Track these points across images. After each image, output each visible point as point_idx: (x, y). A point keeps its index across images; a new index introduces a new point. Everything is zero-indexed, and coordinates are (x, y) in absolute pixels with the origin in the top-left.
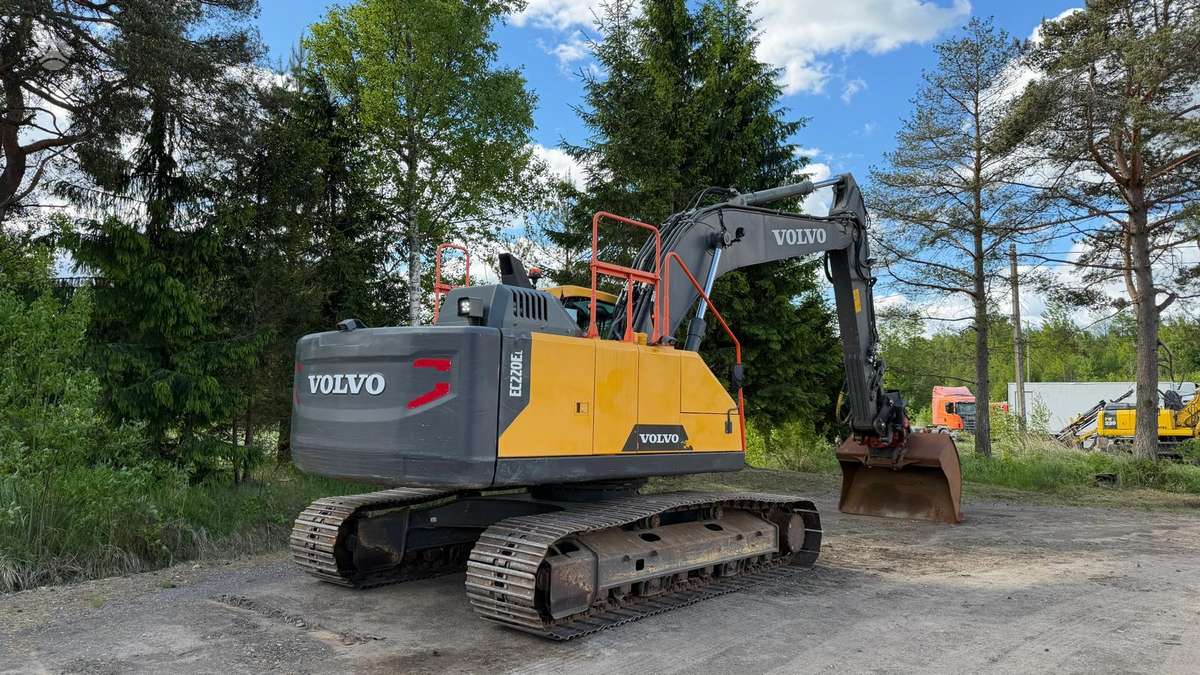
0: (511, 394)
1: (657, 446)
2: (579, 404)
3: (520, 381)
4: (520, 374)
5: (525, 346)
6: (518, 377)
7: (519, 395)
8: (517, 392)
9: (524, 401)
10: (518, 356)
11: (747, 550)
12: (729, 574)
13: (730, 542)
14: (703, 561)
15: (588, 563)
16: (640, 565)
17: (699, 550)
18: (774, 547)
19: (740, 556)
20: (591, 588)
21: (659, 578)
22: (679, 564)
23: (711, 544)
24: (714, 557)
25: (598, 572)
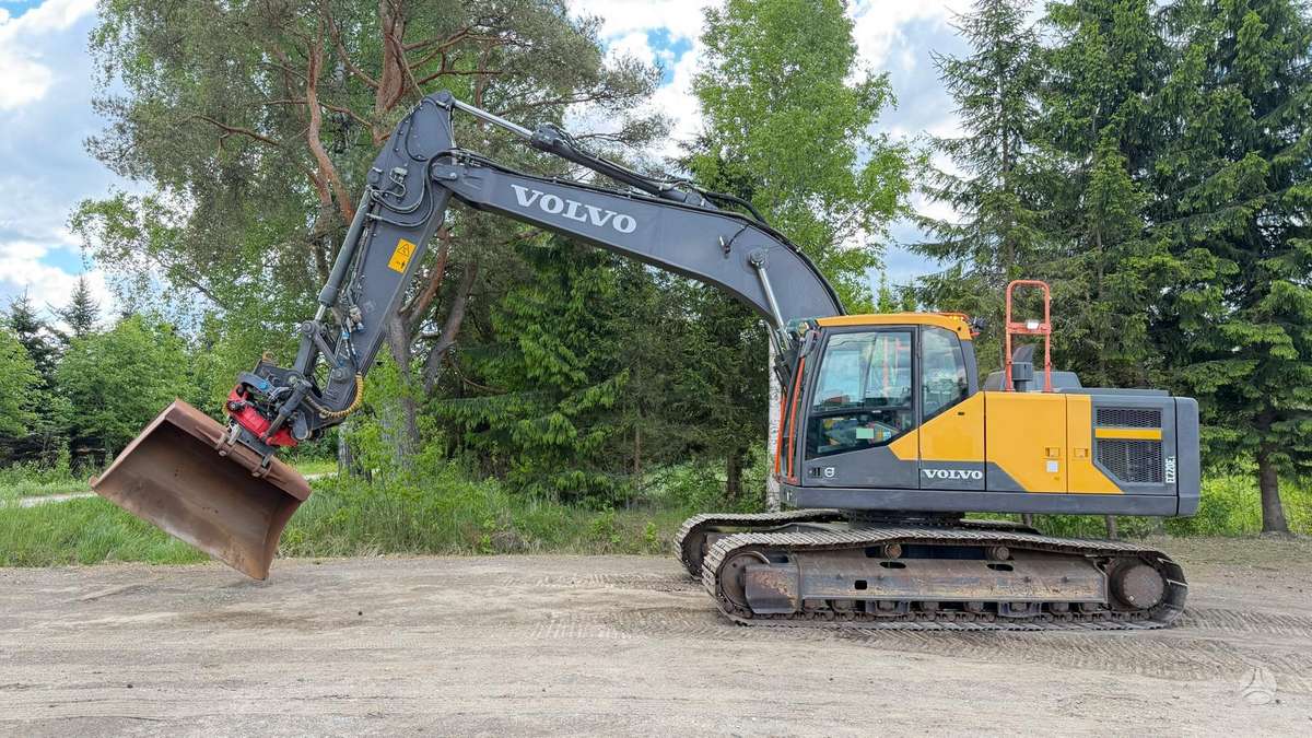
11: (1044, 595)
12: (1011, 615)
13: (1010, 581)
14: (961, 595)
15: (790, 574)
16: (861, 585)
17: (955, 583)
18: (1100, 597)
19: (1029, 599)
20: (795, 596)
21: (891, 602)
22: (921, 594)
23: (976, 581)
24: (982, 594)
25: (801, 583)
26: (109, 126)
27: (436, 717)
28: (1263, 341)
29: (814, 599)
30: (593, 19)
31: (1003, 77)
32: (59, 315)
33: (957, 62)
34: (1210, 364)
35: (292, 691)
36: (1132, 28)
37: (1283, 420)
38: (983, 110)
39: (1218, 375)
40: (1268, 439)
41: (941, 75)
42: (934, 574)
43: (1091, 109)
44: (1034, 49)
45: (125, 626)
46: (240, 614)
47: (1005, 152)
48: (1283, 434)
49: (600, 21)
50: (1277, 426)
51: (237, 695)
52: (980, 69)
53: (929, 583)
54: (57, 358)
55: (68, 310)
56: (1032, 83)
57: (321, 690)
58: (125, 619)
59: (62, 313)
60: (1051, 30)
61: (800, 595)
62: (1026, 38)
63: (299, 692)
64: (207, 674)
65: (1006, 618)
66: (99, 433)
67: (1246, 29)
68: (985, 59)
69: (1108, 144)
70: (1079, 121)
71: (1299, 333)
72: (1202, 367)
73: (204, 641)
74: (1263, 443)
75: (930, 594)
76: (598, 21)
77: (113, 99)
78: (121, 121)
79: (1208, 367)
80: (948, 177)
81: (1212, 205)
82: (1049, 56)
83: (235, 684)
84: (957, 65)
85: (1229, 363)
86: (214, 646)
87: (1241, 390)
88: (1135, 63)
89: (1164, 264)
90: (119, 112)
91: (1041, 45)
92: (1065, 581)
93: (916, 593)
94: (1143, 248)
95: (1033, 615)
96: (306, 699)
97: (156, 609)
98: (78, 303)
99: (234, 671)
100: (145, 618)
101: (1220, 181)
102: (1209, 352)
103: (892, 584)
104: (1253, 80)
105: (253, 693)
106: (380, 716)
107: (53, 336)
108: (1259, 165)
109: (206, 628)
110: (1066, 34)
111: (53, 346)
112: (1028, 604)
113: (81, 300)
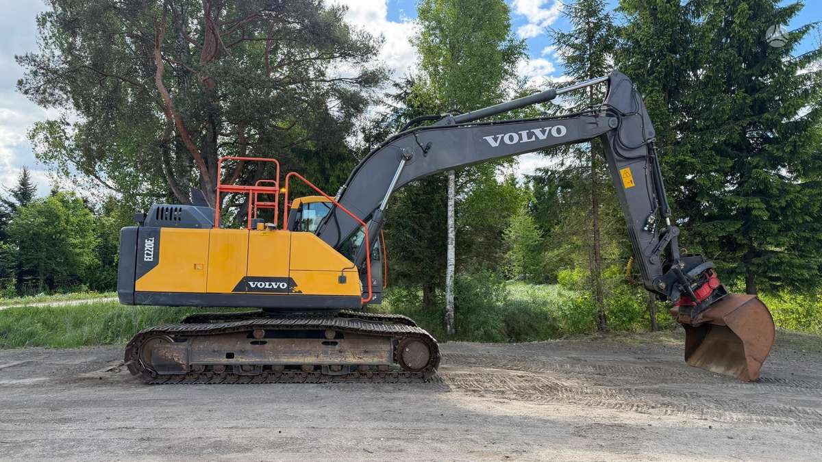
0: (145, 259)
1: (264, 289)
2: (195, 265)
3: (152, 253)
4: (152, 249)
5: (156, 236)
6: (151, 251)
7: (152, 260)
8: (150, 258)
9: (155, 263)
10: (151, 240)
11: (352, 360)
12: (331, 373)
13: (329, 352)
14: (297, 360)
15: (182, 349)
16: (230, 356)
17: (293, 354)
18: (388, 361)
19: (342, 363)
20: (185, 362)
21: (250, 365)
22: (270, 360)
23: (307, 352)
24: (311, 360)
25: (189, 354)
26: (28, 72)
27: (184, 440)
28: (747, 207)
29: (197, 365)
30: (341, 7)
31: (591, 44)
32: (10, 193)
33: (563, 34)
34: (715, 222)
35: (101, 425)
36: (669, 15)
37: (760, 257)
38: (579, 65)
39: (719, 229)
40: (750, 268)
41: (552, 41)
42: (281, 348)
43: (644, 64)
44: (610, 26)
45: (13, 386)
46: (88, 378)
47: (591, 91)
48: (759, 265)
49: (345, 9)
50: (756, 261)
51: (64, 427)
52: (576, 39)
53: (276, 354)
54: (9, 220)
55: (16, 189)
56: (608, 48)
57: (118, 425)
58: (14, 382)
59: (12, 191)
60: (620, 14)
61: (188, 362)
62: (606, 20)
63: (104, 425)
64: (50, 415)
65: (327, 375)
66: (35, 267)
67: (739, 14)
68: (580, 33)
69: (654, 85)
70: (636, 72)
71: (769, 201)
72: (709, 225)
73: (59, 395)
74: (748, 271)
75: (276, 360)
76: (345, 8)
77: (29, 55)
78: (34, 69)
79: (713, 225)
80: (555, 106)
81: (718, 124)
82: (618, 31)
83: (65, 421)
84: (563, 35)
85: (726, 223)
86: (63, 398)
87: (735, 239)
88: (671, 36)
89: (685, 160)
90: (33, 63)
91: (614, 24)
92: (366, 352)
93: (266, 360)
94: (674, 151)
95: (346, 373)
96: (108, 429)
97: (37, 375)
98: (22, 184)
99: (68, 413)
100: (28, 381)
101: (721, 109)
102: (714, 215)
103: (251, 355)
104: (744, 46)
105: (74, 426)
106: (148, 439)
107: (6, 205)
108: (745, 98)
109: (63, 387)
110: (629, 18)
111: (7, 212)
112: (342, 366)
113: (24, 183)
